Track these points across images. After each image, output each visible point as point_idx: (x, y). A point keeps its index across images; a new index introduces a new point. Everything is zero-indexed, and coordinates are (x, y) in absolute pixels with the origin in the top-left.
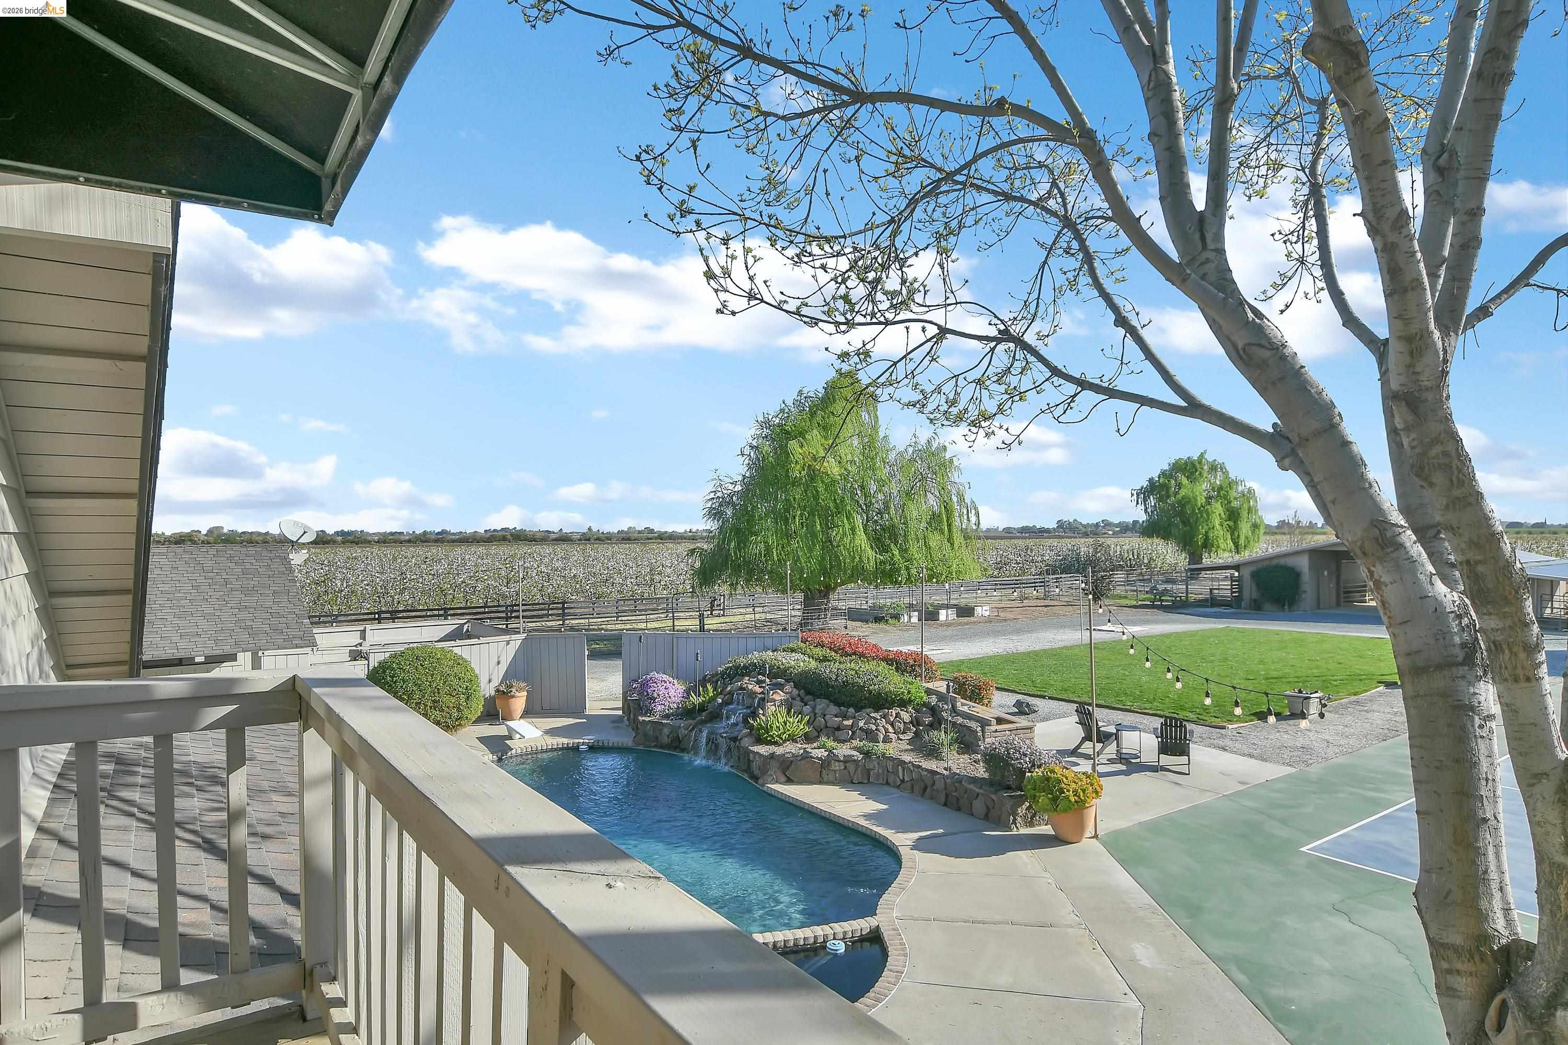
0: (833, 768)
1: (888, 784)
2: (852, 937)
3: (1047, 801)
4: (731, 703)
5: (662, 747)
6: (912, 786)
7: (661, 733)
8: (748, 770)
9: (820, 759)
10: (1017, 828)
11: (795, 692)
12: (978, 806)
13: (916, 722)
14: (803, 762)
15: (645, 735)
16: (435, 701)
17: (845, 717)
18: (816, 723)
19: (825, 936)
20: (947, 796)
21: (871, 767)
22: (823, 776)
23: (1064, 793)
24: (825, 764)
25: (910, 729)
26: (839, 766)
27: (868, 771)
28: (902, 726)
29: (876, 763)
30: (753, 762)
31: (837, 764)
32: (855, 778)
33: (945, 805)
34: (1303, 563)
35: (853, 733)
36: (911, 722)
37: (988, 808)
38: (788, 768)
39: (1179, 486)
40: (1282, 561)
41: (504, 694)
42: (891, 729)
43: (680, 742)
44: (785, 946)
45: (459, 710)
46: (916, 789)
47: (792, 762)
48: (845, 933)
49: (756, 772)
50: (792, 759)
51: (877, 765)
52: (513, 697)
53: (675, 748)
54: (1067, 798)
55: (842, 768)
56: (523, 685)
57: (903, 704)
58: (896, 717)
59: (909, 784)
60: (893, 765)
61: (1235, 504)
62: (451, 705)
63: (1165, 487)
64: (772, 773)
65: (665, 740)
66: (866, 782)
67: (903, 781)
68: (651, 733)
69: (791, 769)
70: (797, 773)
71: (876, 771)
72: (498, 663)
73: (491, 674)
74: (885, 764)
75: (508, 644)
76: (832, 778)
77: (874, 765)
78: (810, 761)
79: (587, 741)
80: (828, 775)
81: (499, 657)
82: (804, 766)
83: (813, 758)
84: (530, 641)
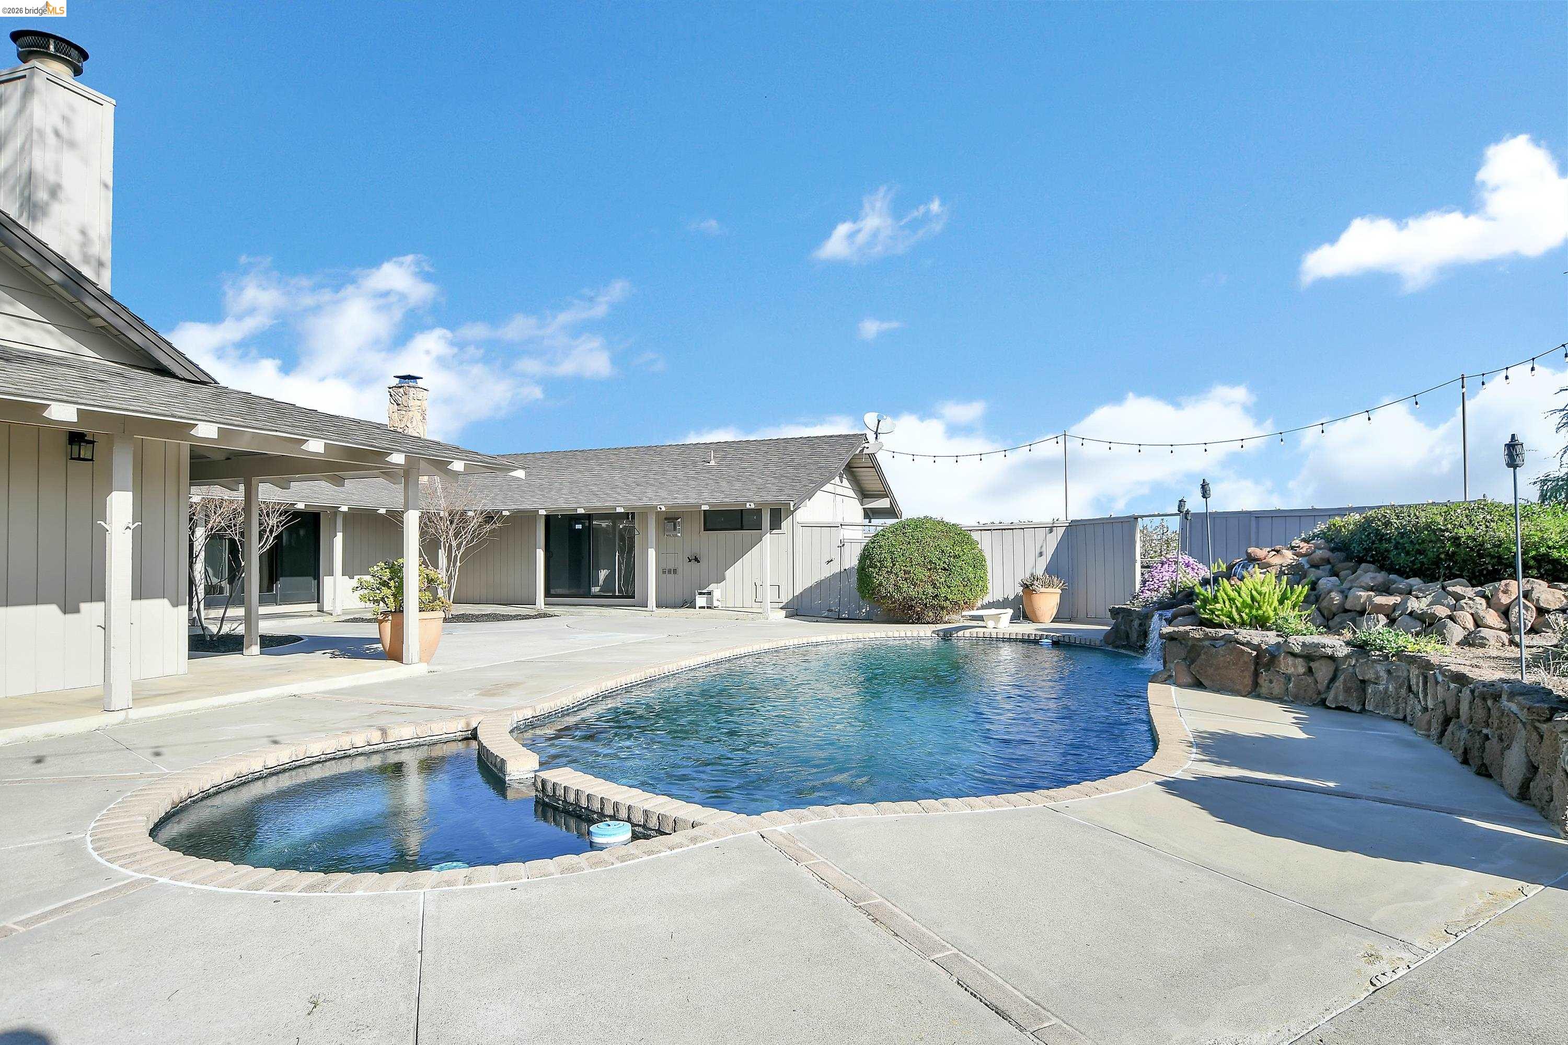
0: (1284, 669)
1: (1404, 718)
6: (1429, 721)
9: (1256, 647)
14: (1220, 650)
17: (1386, 591)
18: (1325, 601)
21: (1370, 675)
22: (1262, 682)
24: (1265, 659)
26: (1296, 665)
27: (1364, 685)
29: (1380, 668)
31: (1290, 660)
32: (1331, 696)
38: (1190, 660)
42: (1493, 621)
47: (1197, 648)
50: (1207, 643)
51: (1383, 674)
55: (1303, 670)
56: (1056, 581)
59: (1427, 717)
64: (1172, 666)
66: (1355, 708)
67: (1424, 711)
69: (1196, 661)
70: (1210, 671)
71: (1381, 688)
72: (1041, 554)
73: (1033, 568)
74: (1405, 674)
75: (1051, 531)
76: (1277, 689)
77: (1377, 673)
78: (1235, 648)
79: (1052, 634)
80: (1271, 682)
81: (1041, 547)
82: (1222, 659)
83: (1238, 643)
84: (1075, 528)
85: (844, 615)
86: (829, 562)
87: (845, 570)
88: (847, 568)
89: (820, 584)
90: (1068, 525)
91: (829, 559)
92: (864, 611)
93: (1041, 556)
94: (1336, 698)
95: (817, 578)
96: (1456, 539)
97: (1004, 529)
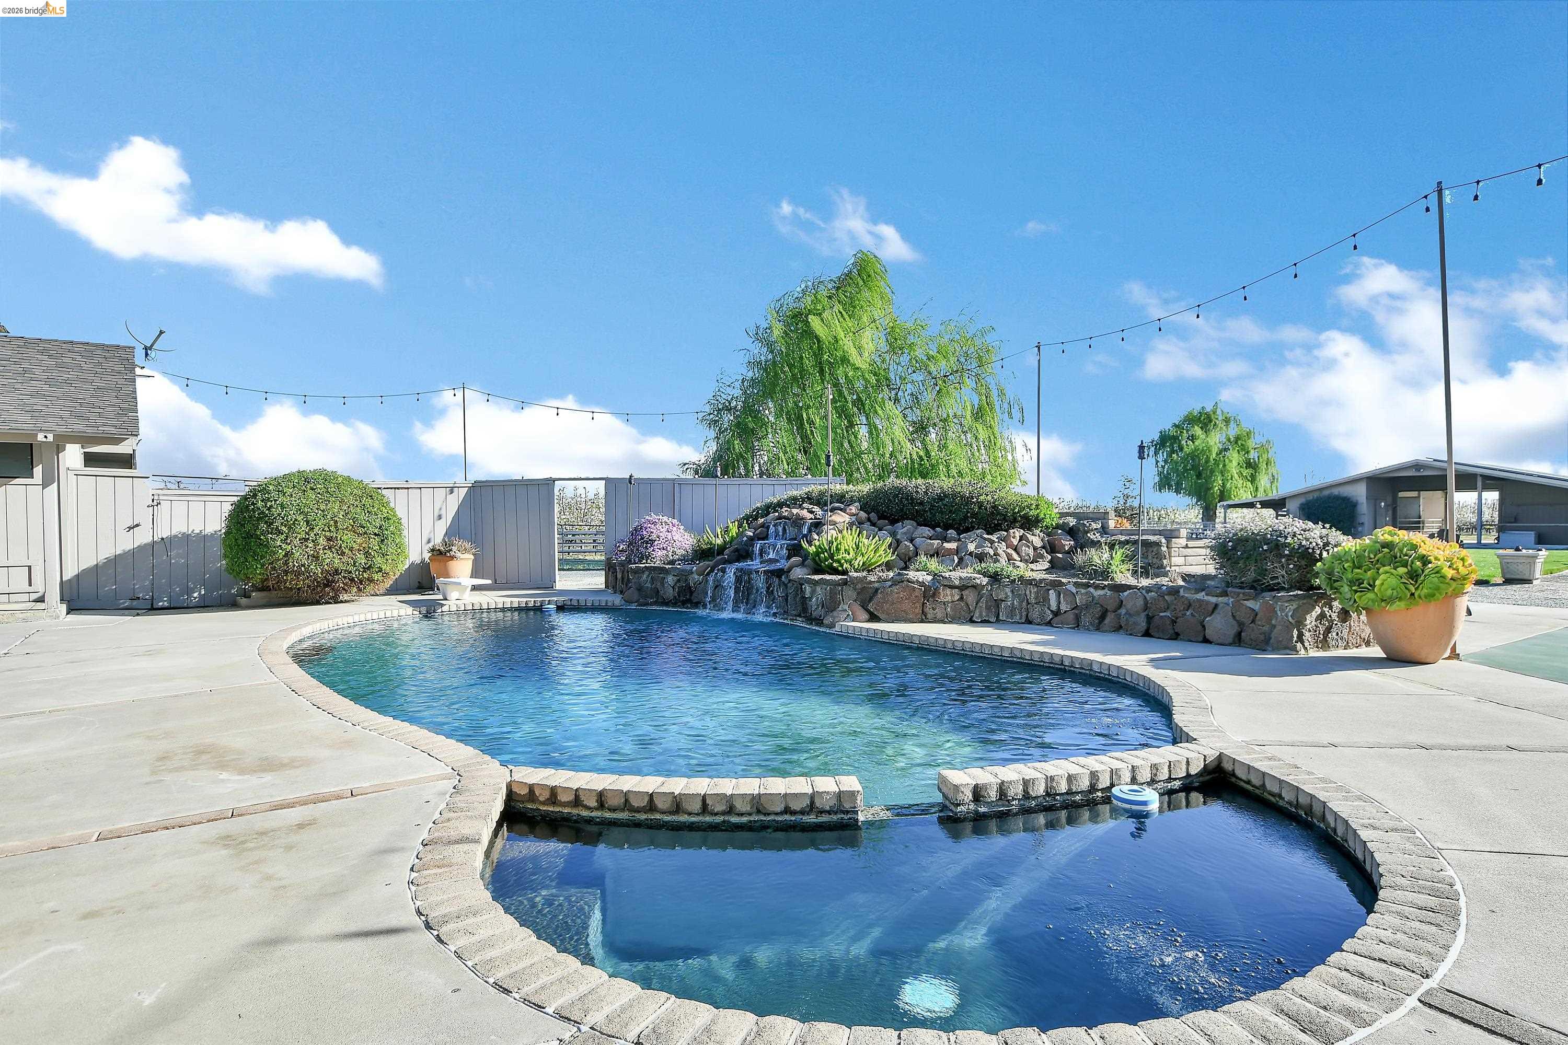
0: (942, 599)
1: (1028, 622)
2: (1170, 779)
3: (1393, 581)
4: (766, 537)
5: (666, 603)
6: (1077, 618)
7: (663, 584)
8: (804, 611)
9: (922, 584)
10: (1306, 649)
11: (863, 515)
12: (1217, 624)
13: (1052, 548)
14: (895, 589)
15: (640, 589)
16: (329, 539)
17: (945, 539)
18: (902, 549)
19: (1114, 774)
20: (1149, 619)
21: (1002, 596)
22: (927, 610)
23: (1430, 562)
24: (930, 593)
25: (1042, 557)
26: (952, 596)
27: (998, 603)
28: (1031, 552)
29: (1008, 590)
30: (810, 598)
31: (948, 591)
32: (977, 614)
33: (1147, 634)
34: (1360, 493)
35: (961, 560)
36: (1043, 547)
37: (1241, 624)
38: (871, 600)
39: (1193, 438)
40: (1336, 491)
41: (441, 554)
42: (1015, 556)
43: (691, 593)
44: (1027, 796)
45: (367, 554)
46: (1086, 619)
47: (877, 590)
48: (1155, 767)
49: (817, 612)
50: (876, 585)
51: (1010, 594)
52: (452, 558)
53: (684, 603)
54: (1437, 571)
55: (957, 597)
56: (468, 545)
57: (1029, 523)
58: (1020, 540)
59: (1071, 616)
60: (1037, 593)
61: (1253, 455)
62: (356, 547)
63: (1175, 439)
64: (846, 607)
65: (670, 593)
66: (993, 619)
67: (1056, 614)
68: (648, 585)
69: (875, 600)
70: (886, 606)
71: (1009, 603)
72: (440, 517)
73: (430, 532)
74: (1024, 592)
75: (452, 492)
76: (939, 614)
77: (1006, 593)
78: (908, 586)
79: (555, 599)
80: (934, 609)
81: (440, 509)
82: (896, 595)
83: (911, 582)
84: (478, 488)
85: (161, 604)
86: (130, 528)
87: (162, 539)
88: (164, 537)
89: (114, 561)
90: (471, 485)
91: (130, 524)
92: (196, 595)
93: (440, 519)
94: (981, 615)
95: (107, 552)
96: (981, 504)
97: (398, 488)
